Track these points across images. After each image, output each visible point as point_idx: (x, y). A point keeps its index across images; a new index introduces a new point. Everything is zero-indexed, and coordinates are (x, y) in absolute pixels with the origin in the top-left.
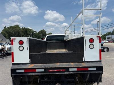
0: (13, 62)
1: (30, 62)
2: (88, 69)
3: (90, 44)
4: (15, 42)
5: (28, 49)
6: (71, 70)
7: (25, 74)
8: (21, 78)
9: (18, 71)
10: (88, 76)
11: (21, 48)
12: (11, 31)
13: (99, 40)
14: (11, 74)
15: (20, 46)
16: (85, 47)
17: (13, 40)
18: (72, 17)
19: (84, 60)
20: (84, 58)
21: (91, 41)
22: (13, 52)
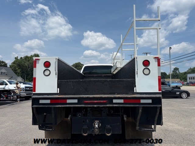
0: (35, 92)
1: (58, 92)
2: (140, 101)
3: (145, 67)
4: (38, 63)
5: (56, 74)
6: (115, 102)
7: (51, 106)
8: (45, 114)
9: (41, 102)
10: (140, 111)
11: (47, 73)
12: (26, 64)
13: (157, 63)
14: (32, 106)
15: (45, 69)
16: (137, 72)
17: (36, 61)
18: (121, 35)
19: (135, 91)
20: (135, 88)
21: (146, 63)
22: (35, 77)
